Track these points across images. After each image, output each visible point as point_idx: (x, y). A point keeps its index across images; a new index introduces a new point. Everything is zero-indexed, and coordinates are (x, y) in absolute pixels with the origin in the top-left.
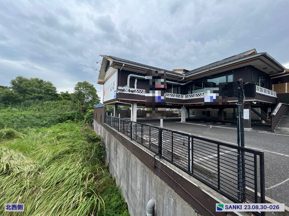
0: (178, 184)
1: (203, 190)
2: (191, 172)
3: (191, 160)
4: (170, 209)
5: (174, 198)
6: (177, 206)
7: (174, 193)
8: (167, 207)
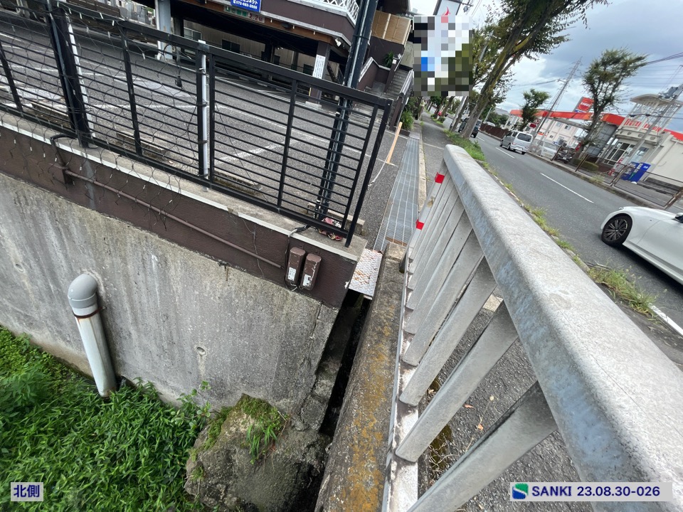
1: (241, 215)
2: (207, 178)
3: (206, 142)
4: (149, 279)
5: (160, 253)
6: (169, 268)
7: (158, 241)
8: (141, 277)
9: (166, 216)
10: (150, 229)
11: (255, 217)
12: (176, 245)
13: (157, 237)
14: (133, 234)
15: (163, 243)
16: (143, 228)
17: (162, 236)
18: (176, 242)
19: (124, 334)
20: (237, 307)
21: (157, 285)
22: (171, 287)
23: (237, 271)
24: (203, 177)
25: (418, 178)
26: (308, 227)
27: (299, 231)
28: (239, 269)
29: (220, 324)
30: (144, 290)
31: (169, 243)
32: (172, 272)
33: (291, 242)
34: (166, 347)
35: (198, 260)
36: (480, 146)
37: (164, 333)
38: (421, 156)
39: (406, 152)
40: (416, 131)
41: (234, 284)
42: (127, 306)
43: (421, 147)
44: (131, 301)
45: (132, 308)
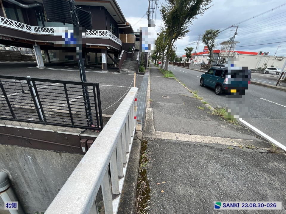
0: (31, 139)
1: (59, 132)
2: (44, 121)
3: (39, 109)
4: (29, 166)
5: (31, 154)
6: (37, 159)
7: (29, 150)
8: (26, 167)
9: (29, 139)
10: (26, 146)
11: (65, 131)
12: (37, 150)
13: (29, 148)
14: (18, 150)
15: (32, 150)
16: (22, 146)
17: (31, 148)
18: (37, 148)
19: (25, 193)
20: (69, 168)
21: (34, 168)
22: (40, 167)
23: (64, 153)
24: (42, 121)
25: (147, 91)
26: (86, 130)
27: (82, 132)
28: (65, 152)
29: (64, 177)
30: (29, 172)
31: (34, 149)
32: (38, 161)
33: (81, 138)
34: (45, 194)
35: (47, 153)
36: (172, 72)
37: (42, 188)
38: (149, 82)
39: (143, 82)
40: (147, 72)
41: (64, 159)
42: (23, 181)
43: (149, 78)
44: (25, 178)
45: (26, 181)
